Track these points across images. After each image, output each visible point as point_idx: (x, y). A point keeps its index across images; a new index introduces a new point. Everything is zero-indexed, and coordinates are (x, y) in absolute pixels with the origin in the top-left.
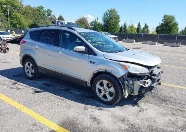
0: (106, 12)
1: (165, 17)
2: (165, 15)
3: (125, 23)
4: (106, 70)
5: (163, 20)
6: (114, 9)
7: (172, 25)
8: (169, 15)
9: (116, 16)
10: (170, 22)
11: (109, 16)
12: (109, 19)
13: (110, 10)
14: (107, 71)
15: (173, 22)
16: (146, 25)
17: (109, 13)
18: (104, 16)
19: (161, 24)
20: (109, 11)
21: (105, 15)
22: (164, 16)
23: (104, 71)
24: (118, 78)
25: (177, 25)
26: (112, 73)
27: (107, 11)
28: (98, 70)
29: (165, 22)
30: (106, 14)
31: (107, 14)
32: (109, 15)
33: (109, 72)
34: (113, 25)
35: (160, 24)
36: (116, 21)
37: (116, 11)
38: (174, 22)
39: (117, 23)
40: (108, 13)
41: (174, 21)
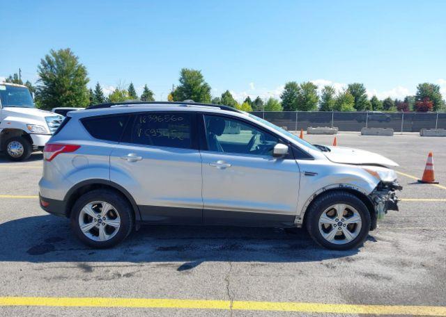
0: (47, 58)
1: (184, 73)
2: (183, 70)
3: (98, 85)
4: (340, 185)
5: (181, 79)
6: (68, 51)
7: (199, 91)
8: (191, 70)
9: (77, 68)
10: (196, 84)
11: (56, 67)
12: (57, 76)
13: (56, 51)
14: (344, 186)
15: (199, 83)
16: (146, 90)
17: (57, 61)
18: (42, 67)
19: (179, 88)
20: (54, 55)
21: (45, 66)
22: (181, 70)
23: (337, 186)
24: (367, 194)
25: (209, 89)
26: (355, 188)
27: (50, 55)
28: (323, 188)
29: (185, 85)
30: (46, 62)
31: (50, 62)
32: (58, 64)
33: (348, 186)
34: (71, 89)
35: (175, 88)
36: (78, 79)
37: (75, 55)
38: (202, 84)
39: (81, 84)
40: (53, 59)
41: (202, 81)
